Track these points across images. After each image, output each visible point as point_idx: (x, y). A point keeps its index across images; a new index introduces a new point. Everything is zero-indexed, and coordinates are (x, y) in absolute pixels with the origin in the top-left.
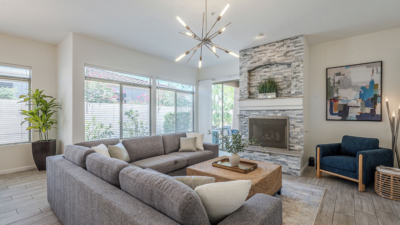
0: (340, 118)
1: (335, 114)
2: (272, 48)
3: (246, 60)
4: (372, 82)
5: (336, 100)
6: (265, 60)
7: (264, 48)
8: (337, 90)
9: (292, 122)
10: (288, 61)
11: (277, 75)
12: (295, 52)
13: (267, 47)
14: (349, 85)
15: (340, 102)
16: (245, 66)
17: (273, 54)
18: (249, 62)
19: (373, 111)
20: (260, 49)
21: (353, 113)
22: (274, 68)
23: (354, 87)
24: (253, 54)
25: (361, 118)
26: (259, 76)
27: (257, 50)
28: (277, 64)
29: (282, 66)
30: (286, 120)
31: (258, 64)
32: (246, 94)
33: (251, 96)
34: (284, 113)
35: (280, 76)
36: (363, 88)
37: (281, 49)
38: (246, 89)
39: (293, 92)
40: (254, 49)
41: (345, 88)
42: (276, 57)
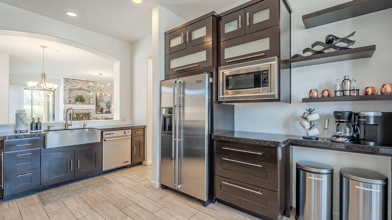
0: (101, 113)
1: (99, 111)
2: (83, 82)
3: (68, 84)
4: (109, 101)
5: (99, 106)
6: (79, 87)
7: (78, 81)
8: (100, 103)
9: (92, 114)
10: (90, 90)
11: (83, 94)
12: (92, 87)
13: (80, 81)
14: (103, 102)
15: (101, 107)
16: (67, 87)
17: (83, 85)
18: (70, 86)
19: (109, 110)
20: (76, 81)
21: (104, 111)
22: (82, 91)
23: (105, 102)
24: (72, 82)
25: (106, 112)
26: (73, 93)
27: (74, 81)
28: (84, 90)
29: (86, 91)
30: (89, 113)
31: (75, 88)
32: (68, 101)
33: (70, 102)
34: (88, 111)
35: (84, 95)
36: (107, 103)
37: (87, 84)
38: (68, 99)
39: (91, 103)
40: (73, 80)
41: (102, 102)
42: (84, 87)
